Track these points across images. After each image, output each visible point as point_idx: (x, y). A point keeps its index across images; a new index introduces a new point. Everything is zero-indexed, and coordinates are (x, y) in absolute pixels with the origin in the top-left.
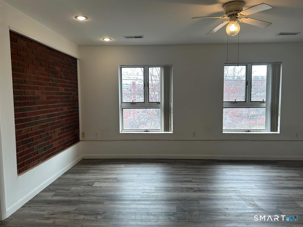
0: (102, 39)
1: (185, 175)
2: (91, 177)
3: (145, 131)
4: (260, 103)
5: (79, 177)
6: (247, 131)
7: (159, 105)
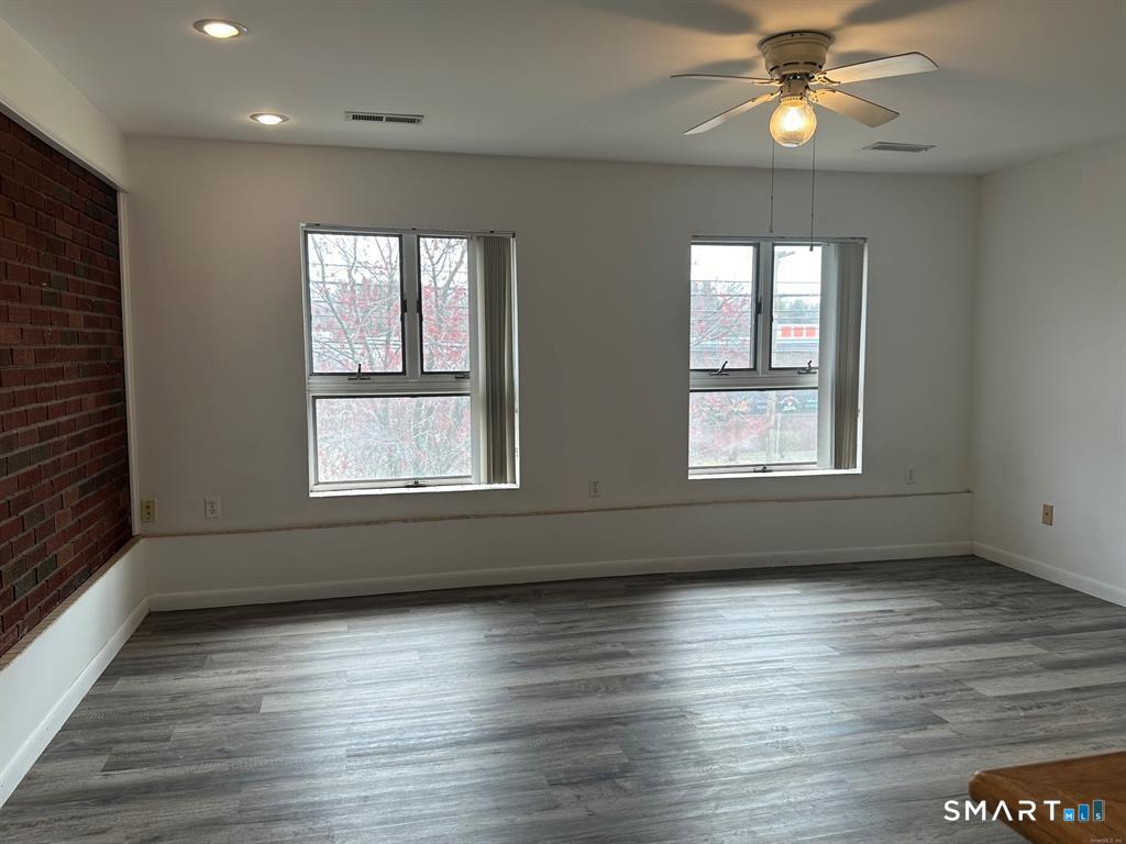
0: (247, 118)
1: (592, 634)
2: (229, 678)
3: (408, 487)
4: (800, 373)
5: (177, 683)
6: (761, 468)
7: (467, 383)
